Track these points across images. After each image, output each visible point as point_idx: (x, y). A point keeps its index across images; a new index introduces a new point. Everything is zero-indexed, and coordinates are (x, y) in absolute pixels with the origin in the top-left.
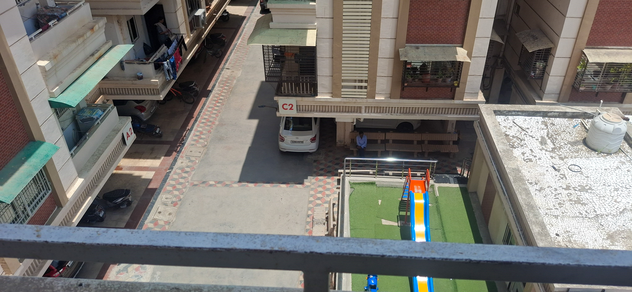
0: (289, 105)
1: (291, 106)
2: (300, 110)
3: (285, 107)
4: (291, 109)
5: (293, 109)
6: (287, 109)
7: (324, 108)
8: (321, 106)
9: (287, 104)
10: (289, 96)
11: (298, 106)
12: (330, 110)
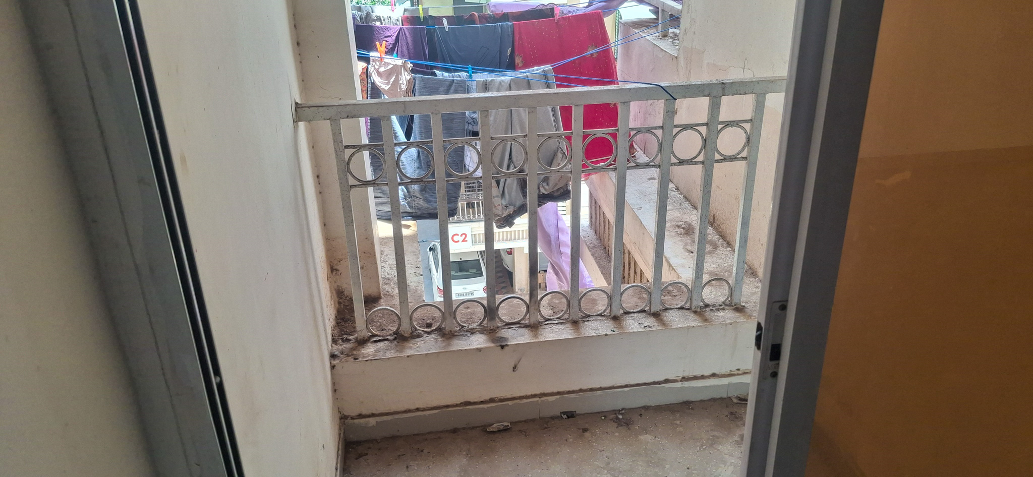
0: (461, 236)
1: (464, 236)
2: (475, 242)
3: (456, 238)
4: (464, 241)
5: (467, 241)
6: (458, 241)
7: (509, 235)
8: (505, 233)
9: (457, 235)
10: (461, 222)
11: (473, 236)
12: (517, 237)
